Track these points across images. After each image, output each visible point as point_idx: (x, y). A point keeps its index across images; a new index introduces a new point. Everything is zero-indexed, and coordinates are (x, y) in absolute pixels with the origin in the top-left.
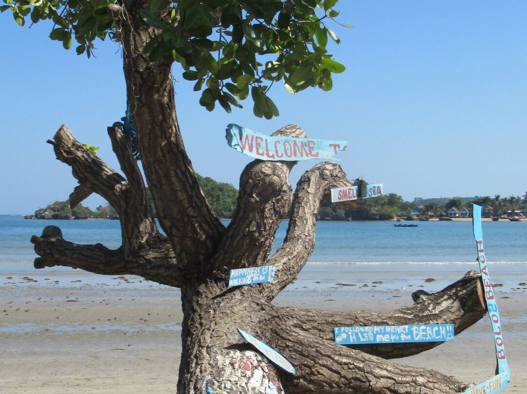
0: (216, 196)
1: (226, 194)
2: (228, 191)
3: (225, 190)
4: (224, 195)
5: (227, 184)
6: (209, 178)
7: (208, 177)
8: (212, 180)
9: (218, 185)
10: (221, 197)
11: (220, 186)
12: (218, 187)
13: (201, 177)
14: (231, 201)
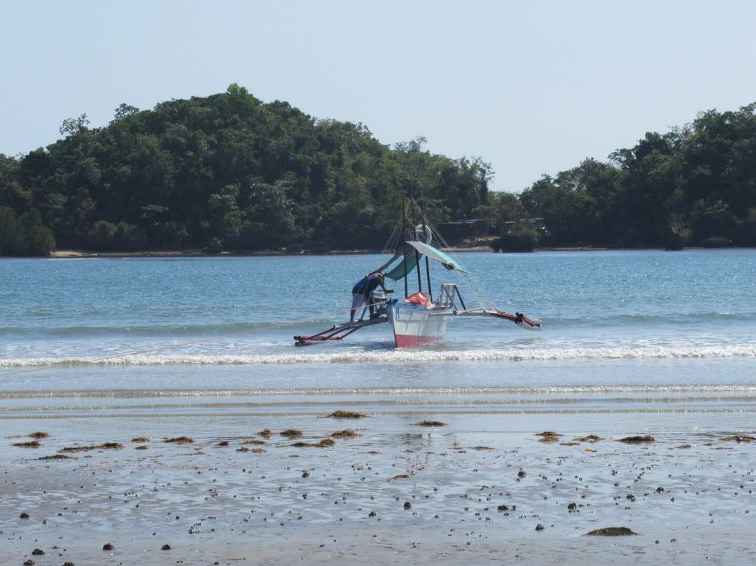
0: (313, 167)
1: (348, 161)
2: (353, 150)
3: (343, 148)
4: (338, 164)
5: (348, 126)
6: (286, 104)
7: (282, 100)
8: (296, 113)
9: (320, 129)
10: (331, 172)
11: (324, 134)
12: (320, 138)
13: (257, 102)
14: (367, 186)
